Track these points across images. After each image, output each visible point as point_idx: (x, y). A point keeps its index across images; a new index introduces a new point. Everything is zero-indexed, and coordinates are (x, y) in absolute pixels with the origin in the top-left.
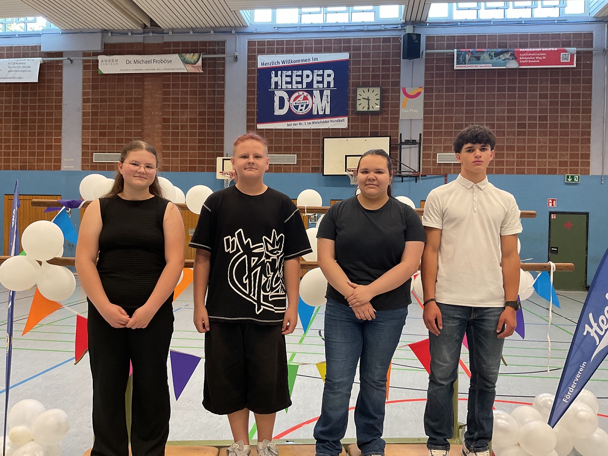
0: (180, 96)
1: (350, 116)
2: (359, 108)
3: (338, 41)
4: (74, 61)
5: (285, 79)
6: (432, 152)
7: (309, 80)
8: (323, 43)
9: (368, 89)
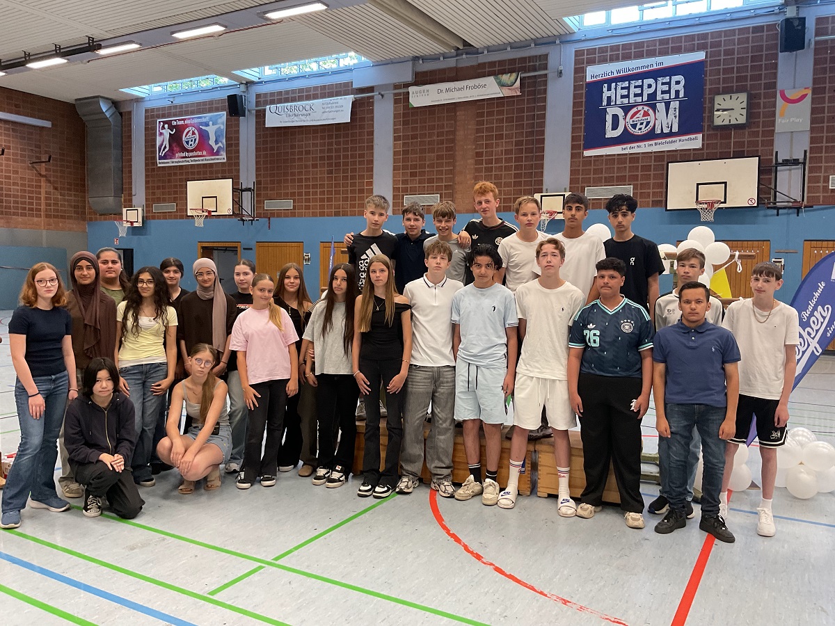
0: (495, 125)
1: (706, 133)
2: (718, 122)
3: (691, 38)
4: (385, 96)
5: (621, 92)
6: (822, 175)
7: (651, 91)
8: (670, 42)
9: (731, 96)
